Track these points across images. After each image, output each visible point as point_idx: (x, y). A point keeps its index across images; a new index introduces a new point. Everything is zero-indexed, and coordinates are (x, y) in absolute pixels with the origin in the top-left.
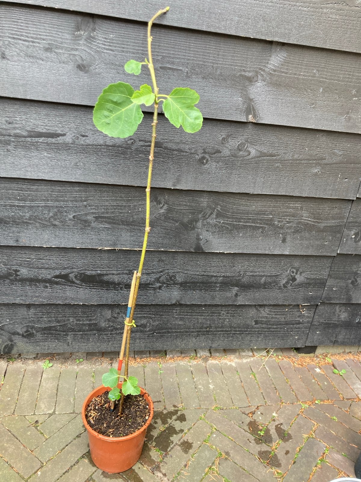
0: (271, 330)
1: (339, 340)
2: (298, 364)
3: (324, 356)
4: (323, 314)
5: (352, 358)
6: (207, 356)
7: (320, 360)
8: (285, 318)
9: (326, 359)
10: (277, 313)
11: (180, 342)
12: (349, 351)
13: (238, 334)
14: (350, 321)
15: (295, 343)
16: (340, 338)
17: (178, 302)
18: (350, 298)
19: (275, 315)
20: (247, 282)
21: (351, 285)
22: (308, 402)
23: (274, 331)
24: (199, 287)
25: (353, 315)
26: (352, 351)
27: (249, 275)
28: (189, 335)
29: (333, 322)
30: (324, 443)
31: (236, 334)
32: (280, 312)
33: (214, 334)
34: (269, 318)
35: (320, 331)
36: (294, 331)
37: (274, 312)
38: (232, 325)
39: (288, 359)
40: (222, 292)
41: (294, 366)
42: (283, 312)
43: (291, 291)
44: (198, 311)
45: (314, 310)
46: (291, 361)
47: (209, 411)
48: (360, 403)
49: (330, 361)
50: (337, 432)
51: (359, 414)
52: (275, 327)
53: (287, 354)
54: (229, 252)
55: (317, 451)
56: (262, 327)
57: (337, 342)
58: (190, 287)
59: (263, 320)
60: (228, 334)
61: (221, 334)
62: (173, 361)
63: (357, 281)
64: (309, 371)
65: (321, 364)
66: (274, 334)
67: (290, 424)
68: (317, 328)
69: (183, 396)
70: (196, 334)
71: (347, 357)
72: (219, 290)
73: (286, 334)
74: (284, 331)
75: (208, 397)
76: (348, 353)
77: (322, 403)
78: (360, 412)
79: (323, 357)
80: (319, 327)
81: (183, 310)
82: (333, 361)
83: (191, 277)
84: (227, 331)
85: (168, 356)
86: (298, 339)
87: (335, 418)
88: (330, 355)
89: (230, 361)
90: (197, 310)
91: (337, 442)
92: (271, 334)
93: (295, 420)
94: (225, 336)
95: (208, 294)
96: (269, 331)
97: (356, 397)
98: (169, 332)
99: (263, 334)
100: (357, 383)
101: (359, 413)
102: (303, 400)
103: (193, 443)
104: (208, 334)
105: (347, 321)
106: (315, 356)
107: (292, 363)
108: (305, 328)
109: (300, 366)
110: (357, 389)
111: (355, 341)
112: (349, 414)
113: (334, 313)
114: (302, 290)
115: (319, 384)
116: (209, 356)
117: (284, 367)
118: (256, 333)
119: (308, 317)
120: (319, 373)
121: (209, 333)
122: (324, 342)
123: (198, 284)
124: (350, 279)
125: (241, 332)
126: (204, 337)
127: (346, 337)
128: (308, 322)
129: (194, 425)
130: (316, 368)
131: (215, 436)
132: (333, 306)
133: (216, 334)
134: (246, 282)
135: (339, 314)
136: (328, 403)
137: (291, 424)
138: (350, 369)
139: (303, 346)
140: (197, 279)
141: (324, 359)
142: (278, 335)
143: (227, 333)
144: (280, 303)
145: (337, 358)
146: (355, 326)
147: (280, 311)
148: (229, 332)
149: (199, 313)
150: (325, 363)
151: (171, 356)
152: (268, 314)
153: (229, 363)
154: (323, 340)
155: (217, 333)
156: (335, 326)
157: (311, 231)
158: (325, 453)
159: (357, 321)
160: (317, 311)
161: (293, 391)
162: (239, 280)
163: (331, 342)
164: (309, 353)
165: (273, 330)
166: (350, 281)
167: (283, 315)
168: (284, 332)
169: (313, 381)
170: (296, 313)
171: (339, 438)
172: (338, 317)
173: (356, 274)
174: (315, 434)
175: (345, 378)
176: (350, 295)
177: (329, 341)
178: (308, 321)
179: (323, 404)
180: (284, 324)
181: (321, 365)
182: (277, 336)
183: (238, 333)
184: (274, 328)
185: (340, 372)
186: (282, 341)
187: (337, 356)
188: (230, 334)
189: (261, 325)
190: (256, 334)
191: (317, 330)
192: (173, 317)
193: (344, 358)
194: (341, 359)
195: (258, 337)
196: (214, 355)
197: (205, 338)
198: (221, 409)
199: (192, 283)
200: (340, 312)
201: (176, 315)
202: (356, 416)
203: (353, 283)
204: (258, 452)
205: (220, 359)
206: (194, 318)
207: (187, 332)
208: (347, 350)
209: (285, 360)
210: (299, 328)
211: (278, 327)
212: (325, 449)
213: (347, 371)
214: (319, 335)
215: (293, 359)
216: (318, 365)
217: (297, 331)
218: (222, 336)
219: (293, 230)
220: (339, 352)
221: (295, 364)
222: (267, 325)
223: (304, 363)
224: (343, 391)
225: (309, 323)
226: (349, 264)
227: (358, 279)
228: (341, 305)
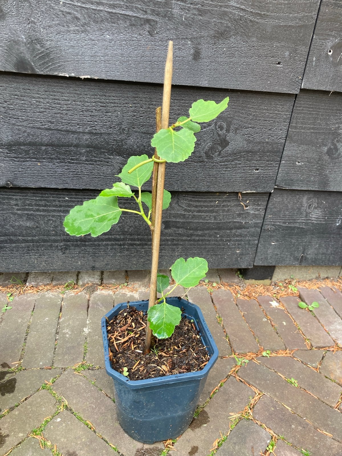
0: (193, 238)
1: (308, 256)
2: (244, 295)
3: (287, 283)
4: (280, 211)
5: (329, 286)
6: (94, 284)
7: (280, 289)
8: (215, 218)
9: (289, 288)
10: (200, 209)
11: (37, 260)
12: (326, 276)
13: (139, 245)
14: (326, 224)
15: (237, 260)
16: (311, 253)
17: (11, 183)
18: (325, 181)
19: (199, 211)
20: (138, 147)
21: (326, 157)
22: (249, 354)
23: (198, 240)
24: (47, 152)
25: (331, 214)
26: (330, 275)
27: (139, 132)
28: (51, 246)
29: (297, 225)
30: (267, 430)
31: (135, 244)
32: (206, 206)
33: (95, 245)
34: (188, 217)
35: (277, 241)
36: (234, 241)
37: (196, 206)
38: (126, 230)
39: (228, 288)
40: (93, 164)
41: (237, 298)
42: (212, 206)
43: (221, 165)
44: (57, 203)
45: (265, 203)
46: (232, 291)
47: (66, 373)
48: (340, 353)
49: (295, 290)
50: (296, 408)
51: (338, 373)
52: (200, 233)
53: (227, 281)
54: (89, 77)
55: (252, 448)
56: (178, 234)
57: (305, 259)
58: (27, 152)
59: (177, 220)
60: (121, 245)
61: (107, 245)
62: (35, 292)
63: (336, 149)
64: (260, 305)
65: (280, 294)
66: (199, 245)
67: (210, 393)
68: (271, 236)
69: (28, 346)
70: (62, 244)
71: (323, 284)
72: (86, 160)
73: (219, 245)
74: (217, 241)
75: (73, 347)
76: (324, 279)
77: (274, 355)
78: (338, 369)
79: (285, 285)
80: (274, 234)
81: (28, 200)
82: (300, 290)
83: (25, 132)
84: (118, 240)
85: (27, 284)
86: (242, 254)
87: (293, 380)
88: (295, 281)
89: (132, 291)
90: (54, 201)
91: (293, 426)
92: (194, 245)
93: (221, 386)
94: (115, 249)
95: (66, 167)
96: (190, 240)
97: (332, 343)
98: (12, 241)
99: (181, 245)
100: (335, 322)
101: (338, 371)
102: (241, 352)
103: (8, 436)
104: (85, 245)
105: (322, 224)
106: (273, 284)
107: (233, 294)
108: (252, 236)
109: (246, 298)
110: (336, 331)
111: (334, 258)
112: (320, 373)
113: (299, 209)
114: (240, 164)
115: (273, 324)
116: (97, 284)
117: (219, 298)
118: (169, 243)
119: (255, 216)
120: (277, 309)
121: (87, 243)
122: (284, 260)
123: (43, 148)
124: (325, 145)
125: (144, 242)
126: (77, 250)
127: (321, 251)
128: (256, 225)
129: (26, 399)
130: (272, 301)
131: (59, 420)
132: (298, 197)
133: (99, 245)
134: (135, 147)
135: (308, 210)
136: (284, 355)
137: (212, 393)
138: (326, 302)
139: (249, 265)
140: (38, 136)
141: (285, 287)
142: (207, 247)
143: (119, 243)
144: (203, 189)
145: (307, 285)
146: (334, 234)
147: (206, 204)
148: (122, 242)
149: (61, 206)
150: (288, 294)
151: (33, 283)
152: (185, 209)
153: (129, 294)
154: (282, 255)
155: (100, 243)
156: (302, 232)
157: (249, 37)
158: (268, 451)
159: (337, 224)
160: (270, 204)
161: (226, 336)
162: (122, 141)
163: (296, 259)
164: (263, 279)
165: (197, 238)
166: (325, 149)
167: (212, 211)
168: (216, 243)
169: (265, 320)
170: (234, 209)
171: (298, 418)
172: (306, 216)
173: (335, 134)
174: (253, 412)
175: (317, 315)
176: (326, 176)
177: (292, 258)
178: (255, 223)
179: (276, 356)
180: (216, 229)
181: (281, 296)
182: (205, 248)
183: (138, 242)
184: (197, 235)
185: (310, 307)
186: (214, 258)
187: (306, 283)
188: (124, 245)
189: (176, 229)
190: (168, 245)
191: (272, 239)
192: (12, 213)
193: (318, 286)
194: (313, 288)
195: (173, 250)
196: (107, 282)
197: (80, 253)
198: (89, 369)
199: (30, 144)
200: (309, 208)
201: (18, 210)
202: (332, 377)
203: (329, 152)
204: (135, 452)
205: (116, 288)
206: (53, 216)
207: (45, 241)
208: (323, 275)
209: (223, 288)
210: (240, 235)
211: (206, 234)
212: (268, 441)
213: (321, 305)
214: (275, 247)
215: (237, 287)
216: (275, 296)
217: (239, 241)
218: (111, 249)
219: (212, 32)
220: (311, 278)
221: (239, 296)
222: (187, 229)
223: (254, 294)
224: (311, 335)
225: (258, 227)
226: (322, 115)
227: (339, 145)
228: (311, 195)
